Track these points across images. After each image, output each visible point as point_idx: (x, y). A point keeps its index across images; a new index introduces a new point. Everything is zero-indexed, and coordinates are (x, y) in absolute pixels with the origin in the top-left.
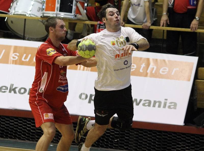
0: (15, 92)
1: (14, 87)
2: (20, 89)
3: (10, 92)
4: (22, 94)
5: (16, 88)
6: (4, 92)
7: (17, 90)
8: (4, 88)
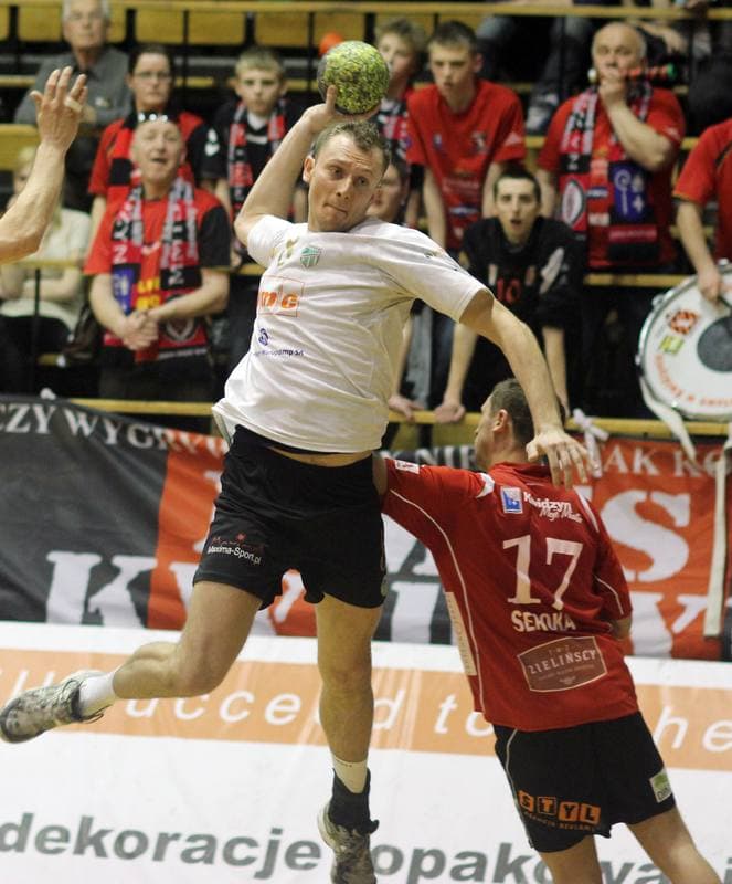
0: (100, 852)
1: (94, 830)
2: (121, 839)
3: (80, 850)
4: (131, 856)
5: (103, 833)
6: (57, 851)
7: (108, 842)
8: (55, 835)
